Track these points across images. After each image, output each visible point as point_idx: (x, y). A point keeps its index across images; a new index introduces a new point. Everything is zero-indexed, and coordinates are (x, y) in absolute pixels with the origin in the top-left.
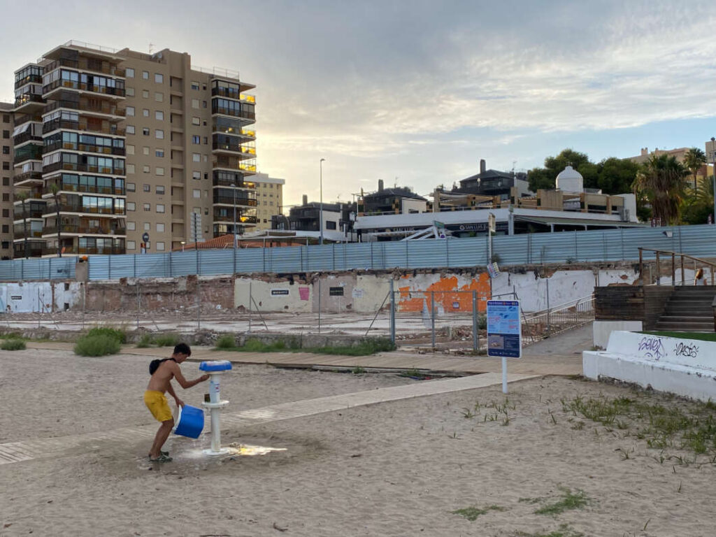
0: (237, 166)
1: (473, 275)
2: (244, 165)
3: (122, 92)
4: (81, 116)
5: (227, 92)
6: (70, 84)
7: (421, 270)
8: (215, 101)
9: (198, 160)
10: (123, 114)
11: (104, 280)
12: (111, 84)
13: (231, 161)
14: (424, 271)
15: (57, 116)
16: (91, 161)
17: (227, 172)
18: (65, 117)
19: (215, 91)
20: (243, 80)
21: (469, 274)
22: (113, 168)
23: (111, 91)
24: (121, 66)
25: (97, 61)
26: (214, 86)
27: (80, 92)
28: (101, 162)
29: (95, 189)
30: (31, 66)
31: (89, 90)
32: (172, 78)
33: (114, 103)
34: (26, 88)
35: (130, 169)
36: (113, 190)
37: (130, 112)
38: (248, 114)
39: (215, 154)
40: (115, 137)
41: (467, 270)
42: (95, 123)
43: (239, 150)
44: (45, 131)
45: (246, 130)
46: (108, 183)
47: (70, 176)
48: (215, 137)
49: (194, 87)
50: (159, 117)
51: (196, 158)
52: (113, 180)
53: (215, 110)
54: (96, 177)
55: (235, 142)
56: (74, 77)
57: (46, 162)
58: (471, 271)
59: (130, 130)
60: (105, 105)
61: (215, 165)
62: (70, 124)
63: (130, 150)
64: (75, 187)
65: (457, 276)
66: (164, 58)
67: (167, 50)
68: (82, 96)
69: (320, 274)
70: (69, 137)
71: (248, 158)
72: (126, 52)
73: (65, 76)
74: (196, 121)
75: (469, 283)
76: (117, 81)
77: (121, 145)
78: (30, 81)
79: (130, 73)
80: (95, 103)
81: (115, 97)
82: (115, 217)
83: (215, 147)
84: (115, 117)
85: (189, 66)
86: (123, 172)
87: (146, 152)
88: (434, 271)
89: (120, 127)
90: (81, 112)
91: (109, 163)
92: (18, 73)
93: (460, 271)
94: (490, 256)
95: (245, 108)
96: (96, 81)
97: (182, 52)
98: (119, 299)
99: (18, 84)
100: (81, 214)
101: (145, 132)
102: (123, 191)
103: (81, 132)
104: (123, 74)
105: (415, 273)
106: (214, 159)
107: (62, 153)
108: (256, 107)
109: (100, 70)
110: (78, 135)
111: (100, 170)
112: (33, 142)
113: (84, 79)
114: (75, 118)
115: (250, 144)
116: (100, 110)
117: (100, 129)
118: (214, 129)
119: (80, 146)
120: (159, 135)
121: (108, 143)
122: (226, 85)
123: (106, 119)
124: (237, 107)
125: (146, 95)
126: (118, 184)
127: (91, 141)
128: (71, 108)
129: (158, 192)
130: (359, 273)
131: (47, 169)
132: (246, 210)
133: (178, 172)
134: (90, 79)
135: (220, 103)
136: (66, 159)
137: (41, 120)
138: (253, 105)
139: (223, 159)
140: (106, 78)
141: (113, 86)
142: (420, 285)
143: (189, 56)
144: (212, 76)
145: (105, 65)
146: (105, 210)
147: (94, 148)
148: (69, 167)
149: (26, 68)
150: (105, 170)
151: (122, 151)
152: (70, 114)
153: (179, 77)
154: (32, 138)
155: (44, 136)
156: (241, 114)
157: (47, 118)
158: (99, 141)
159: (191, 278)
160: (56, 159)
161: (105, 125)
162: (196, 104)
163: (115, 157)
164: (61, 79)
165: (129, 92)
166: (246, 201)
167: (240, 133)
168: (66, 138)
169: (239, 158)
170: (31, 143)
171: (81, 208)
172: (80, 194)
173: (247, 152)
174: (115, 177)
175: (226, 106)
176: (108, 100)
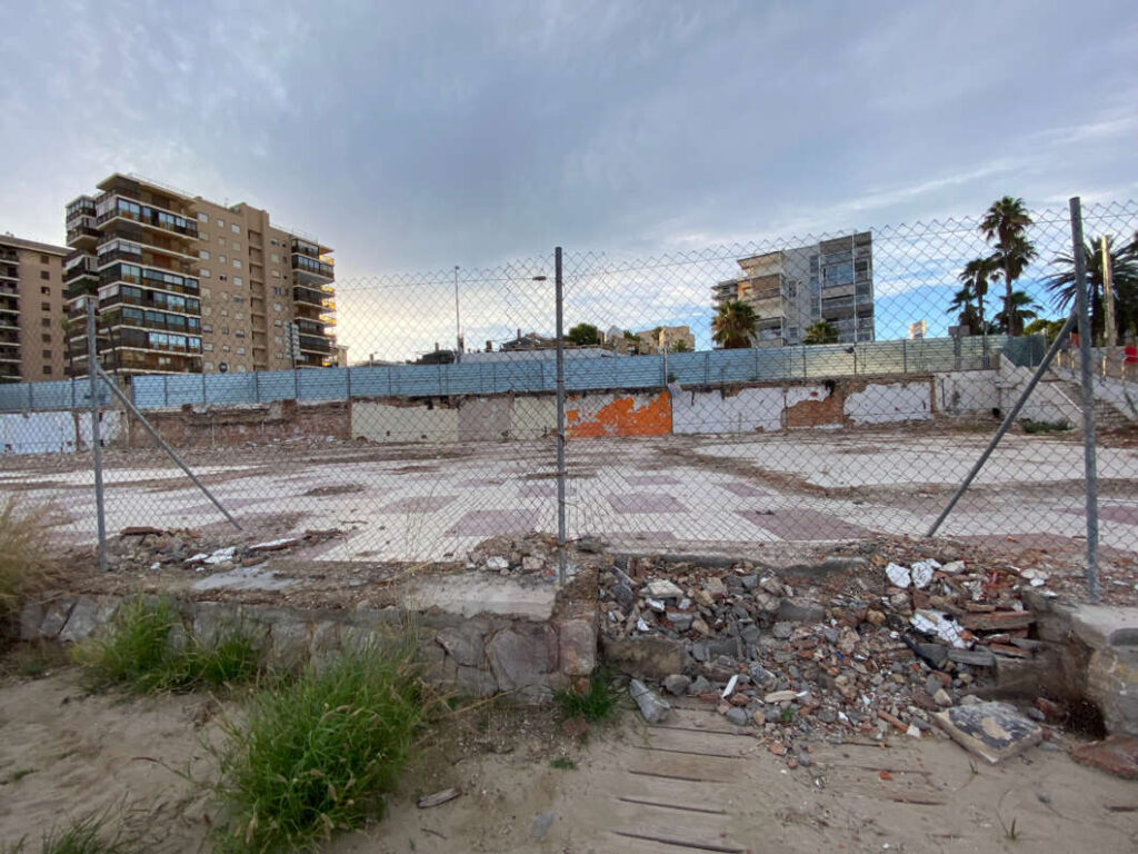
0: (317, 318)
2: (324, 317)
3: (195, 233)
4: (143, 250)
5: (306, 251)
6: (130, 215)
7: (591, 391)
8: (295, 258)
9: (279, 310)
10: (196, 254)
11: (158, 408)
12: (181, 223)
13: (312, 313)
14: (596, 392)
15: (113, 247)
16: (159, 298)
17: (308, 322)
18: (124, 249)
19: (295, 249)
20: (323, 244)
21: (647, 394)
22: (186, 306)
23: (182, 230)
24: (192, 208)
25: (163, 199)
26: (294, 244)
27: (143, 225)
28: (171, 300)
29: (165, 326)
30: (83, 199)
31: (154, 224)
32: (250, 232)
33: (186, 242)
34: (78, 222)
35: (206, 311)
36: (187, 329)
37: (204, 256)
38: (327, 273)
39: (297, 305)
40: (187, 276)
41: (644, 390)
42: (161, 259)
43: (321, 304)
44: (101, 264)
45: (325, 287)
46: (180, 322)
47: (130, 309)
48: (295, 289)
49: (273, 243)
50: (237, 265)
51: (278, 308)
52: (186, 319)
53: (295, 265)
54: (165, 314)
55: (317, 297)
56: (135, 209)
57: (103, 296)
58: (647, 391)
59: (204, 273)
60: (173, 243)
61: (296, 315)
62: (129, 256)
63: (205, 292)
64: (139, 323)
65: (633, 397)
66: (240, 211)
67: (244, 204)
68: (146, 230)
69: (467, 397)
70: (130, 269)
71: (329, 311)
72: (199, 198)
73: (123, 206)
74: (277, 274)
75: (647, 403)
76: (187, 221)
77: (194, 285)
78: (83, 213)
79: (202, 218)
80: (162, 239)
81: (185, 237)
82: (189, 355)
83: (296, 298)
84: (186, 257)
85: (268, 223)
86: (198, 312)
87: (224, 296)
88: (608, 391)
89: (193, 267)
90: (144, 246)
91: (180, 302)
92: (70, 207)
93: (635, 391)
95: (324, 268)
96: (162, 217)
97: (260, 209)
98: (181, 431)
99: (70, 219)
100: (146, 350)
101: (221, 278)
102: (198, 330)
103: (144, 267)
104: (194, 216)
105: (584, 394)
106: (297, 309)
107: (121, 286)
108: (334, 268)
109: (166, 207)
110: (141, 270)
111: (170, 307)
112: (89, 277)
113: (147, 213)
114: (138, 252)
115: (330, 300)
116: (169, 248)
117: (168, 266)
118: (295, 283)
119: (143, 280)
120: (238, 282)
121: (178, 281)
122: (306, 246)
123: (176, 258)
124: (317, 266)
125: (221, 242)
126: (192, 323)
127: (157, 277)
128: (132, 240)
129: (238, 336)
130: (517, 395)
131: (103, 303)
132: (327, 356)
133: (258, 319)
134: (155, 215)
135: (300, 261)
136: (126, 292)
137: (96, 252)
138: (332, 266)
139: (304, 310)
140: (175, 217)
141: (184, 226)
142: (589, 409)
143: (267, 216)
144: (290, 236)
145: (172, 204)
146: (177, 348)
147: (162, 284)
148: (131, 300)
149: (78, 201)
150: (176, 309)
151: (196, 292)
152: (130, 246)
153: (258, 231)
154: (86, 272)
155: (100, 269)
156: (320, 272)
157: (102, 250)
158: (167, 279)
159: (288, 403)
160: (114, 291)
161: (175, 263)
162: (275, 259)
163: (187, 296)
164: (117, 208)
165: (201, 235)
166: (327, 349)
167: (320, 289)
168: (125, 270)
169: (319, 311)
170: (85, 279)
171: (147, 344)
172: (145, 329)
173: (327, 306)
174: (188, 316)
175: (306, 262)
176: (178, 239)
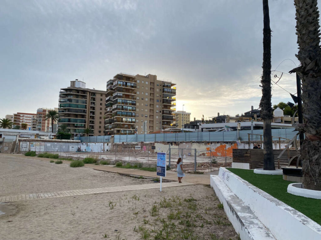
0: (170, 109)
1: (231, 144)
2: (172, 108)
3: (135, 87)
4: (123, 94)
5: (167, 86)
6: (120, 85)
7: (213, 142)
8: (164, 89)
9: (158, 107)
10: (136, 93)
11: (118, 143)
12: (132, 85)
13: (168, 107)
14: (215, 142)
15: (116, 94)
17: (166, 110)
18: (119, 95)
19: (164, 86)
20: (173, 83)
21: (230, 144)
22: (132, 109)
23: (132, 87)
24: (136, 79)
25: (128, 78)
26: (163, 84)
27: (123, 87)
28: (129, 108)
29: (126, 116)
30: (111, 80)
31: (126, 87)
32: (151, 83)
33: (133, 90)
34: (109, 86)
35: (137, 110)
36: (132, 116)
37: (138, 93)
38: (174, 93)
39: (163, 105)
40: (133, 100)
41: (230, 142)
42: (127, 96)
43: (171, 103)
44: (113, 99)
45: (173, 98)
46: (131, 114)
47: (119, 112)
48: (163, 100)
49: (157, 85)
50: (147, 94)
51: (157, 106)
52: (132, 113)
53: (163, 91)
54: (127, 112)
55: (169, 101)
56: (122, 83)
57: (113, 108)
58: (231, 143)
59: (138, 98)
60: (130, 91)
61: (163, 108)
62: (120, 97)
63: (137, 104)
64: (121, 115)
65: (226, 144)
66: (149, 77)
67: (150, 74)
68: (124, 88)
69: (181, 142)
70: (120, 100)
71: (173, 106)
72: (138, 76)
73: (119, 82)
74: (158, 95)
75: (230, 147)
76: (134, 84)
77: (135, 103)
78: (110, 84)
79: (138, 81)
80: (128, 90)
81: (133, 89)
82: (132, 124)
83: (163, 103)
84: (133, 94)
85: (156, 79)
86: (135, 110)
87: (142, 104)
88: (218, 142)
89: (135, 97)
90: (123, 93)
91: (131, 108)
92: (108, 82)
93: (227, 143)
94: (238, 137)
95: (173, 91)
96: (128, 84)
97: (154, 75)
98: (122, 149)
99: (107, 86)
100: (122, 123)
101: (142, 99)
102: (135, 116)
103: (123, 99)
104: (136, 82)
105: (212, 143)
106: (163, 106)
107: (117, 105)
108: (176, 90)
109: (129, 81)
110: (122, 100)
111: (128, 110)
112: (111, 102)
113: (124, 83)
114: (121, 95)
115: (174, 102)
117: (129, 98)
118: (163, 97)
119: (122, 103)
120: (147, 99)
121: (131, 102)
122: (167, 84)
123: (131, 95)
124: (170, 91)
125: (143, 88)
126: (133, 114)
127: (126, 101)
128: (120, 92)
129: (146, 117)
130: (193, 142)
131: (114, 110)
132: (173, 122)
133: (152, 110)
134: (126, 83)
135: (165, 90)
136: (118, 107)
137: (112, 95)
138: (175, 90)
139: (166, 107)
140: (131, 83)
141: (133, 85)
142: (213, 147)
143: (156, 76)
144: (163, 82)
145: (131, 79)
146: (129, 122)
147: (127, 103)
148: (119, 109)
149: (109, 81)
150: (130, 110)
151: (135, 104)
152: (120, 94)
153: (153, 82)
154: (110, 101)
155: (113, 100)
156: (171, 93)
157: (114, 95)
158: (128, 102)
159: (142, 142)
160: (116, 107)
161: (130, 97)
162: (158, 90)
163: (133, 106)
164: (118, 84)
165: (138, 87)
166: (172, 119)
167: (171, 98)
168: (118, 101)
169: (171, 106)
170: (110, 103)
171: (122, 121)
172: (122, 117)
173: (173, 104)
174: (132, 112)
175: (167, 90)
176: (131, 89)
